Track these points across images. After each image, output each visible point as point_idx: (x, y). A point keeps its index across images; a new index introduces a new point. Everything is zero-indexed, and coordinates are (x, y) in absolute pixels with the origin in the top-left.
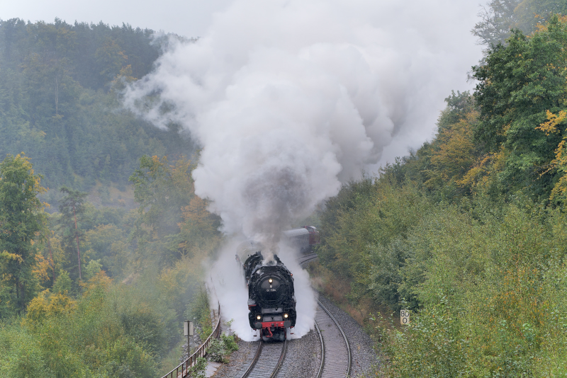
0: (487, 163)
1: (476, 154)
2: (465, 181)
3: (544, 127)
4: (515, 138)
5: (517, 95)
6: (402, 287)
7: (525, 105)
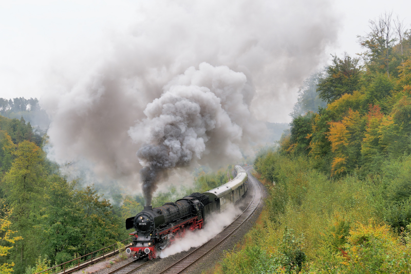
0: (293, 146)
1: (291, 144)
2: (288, 150)
3: (307, 137)
4: (300, 140)
5: (300, 130)
6: (273, 176)
7: (302, 133)
